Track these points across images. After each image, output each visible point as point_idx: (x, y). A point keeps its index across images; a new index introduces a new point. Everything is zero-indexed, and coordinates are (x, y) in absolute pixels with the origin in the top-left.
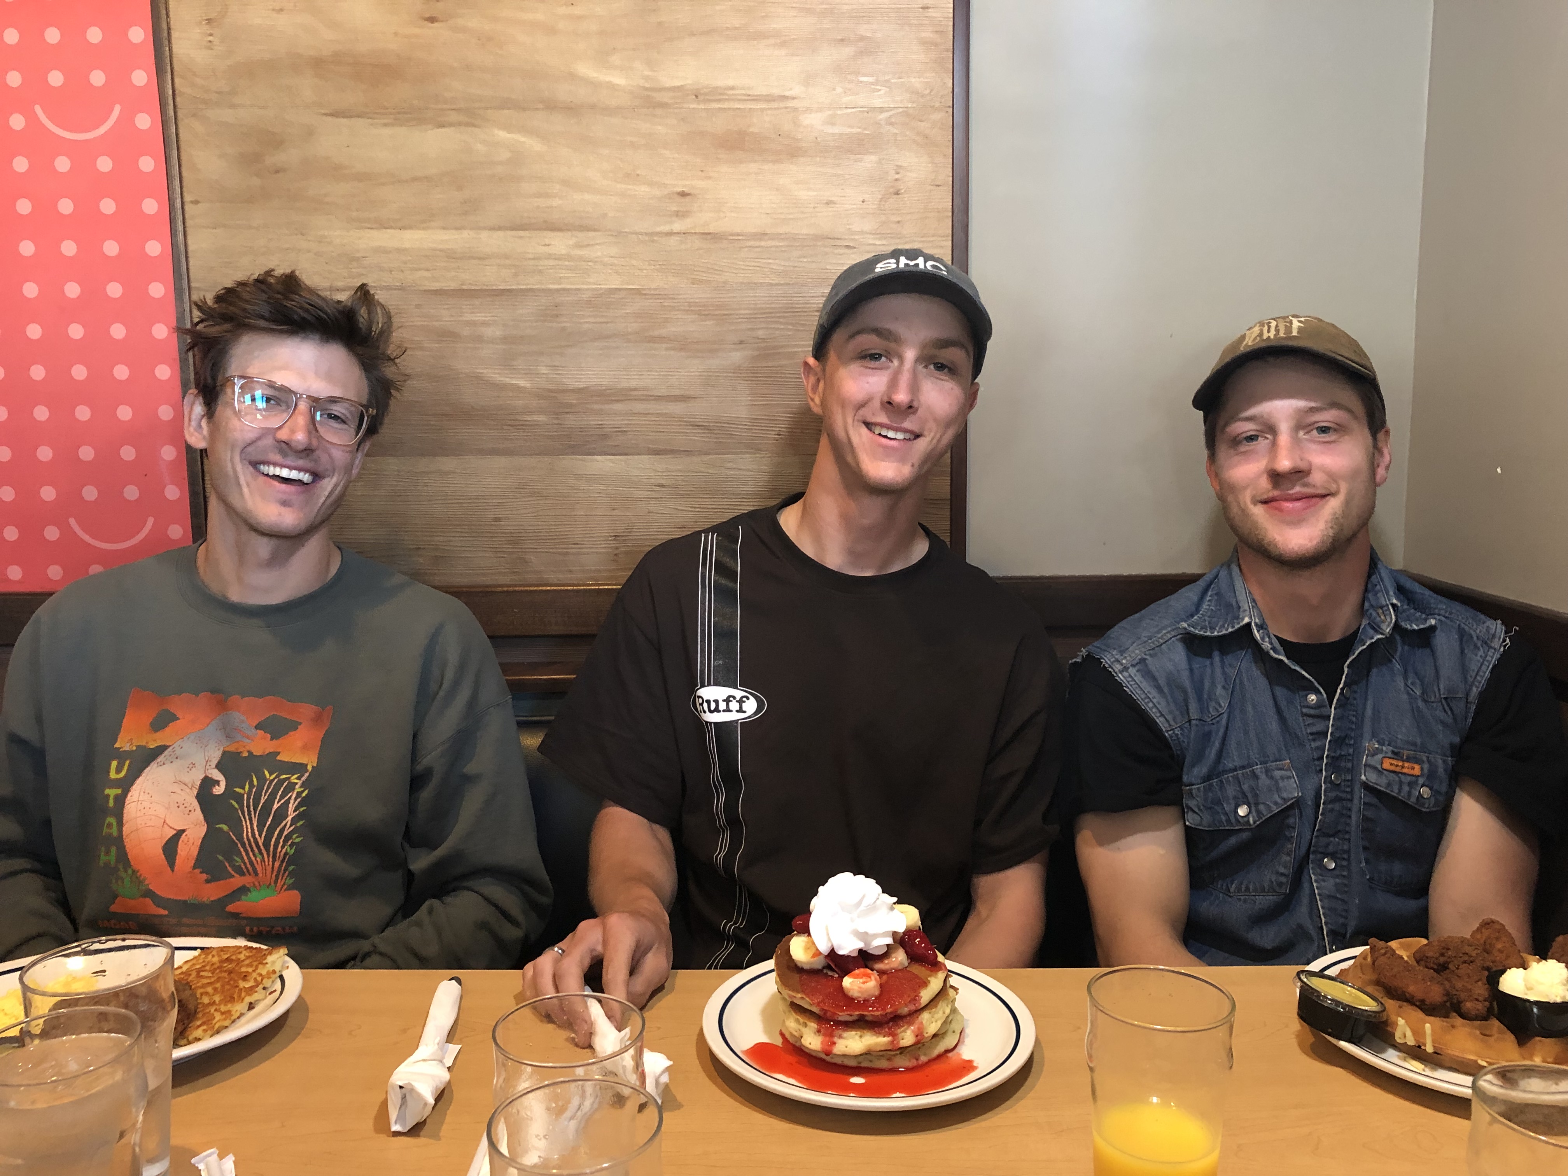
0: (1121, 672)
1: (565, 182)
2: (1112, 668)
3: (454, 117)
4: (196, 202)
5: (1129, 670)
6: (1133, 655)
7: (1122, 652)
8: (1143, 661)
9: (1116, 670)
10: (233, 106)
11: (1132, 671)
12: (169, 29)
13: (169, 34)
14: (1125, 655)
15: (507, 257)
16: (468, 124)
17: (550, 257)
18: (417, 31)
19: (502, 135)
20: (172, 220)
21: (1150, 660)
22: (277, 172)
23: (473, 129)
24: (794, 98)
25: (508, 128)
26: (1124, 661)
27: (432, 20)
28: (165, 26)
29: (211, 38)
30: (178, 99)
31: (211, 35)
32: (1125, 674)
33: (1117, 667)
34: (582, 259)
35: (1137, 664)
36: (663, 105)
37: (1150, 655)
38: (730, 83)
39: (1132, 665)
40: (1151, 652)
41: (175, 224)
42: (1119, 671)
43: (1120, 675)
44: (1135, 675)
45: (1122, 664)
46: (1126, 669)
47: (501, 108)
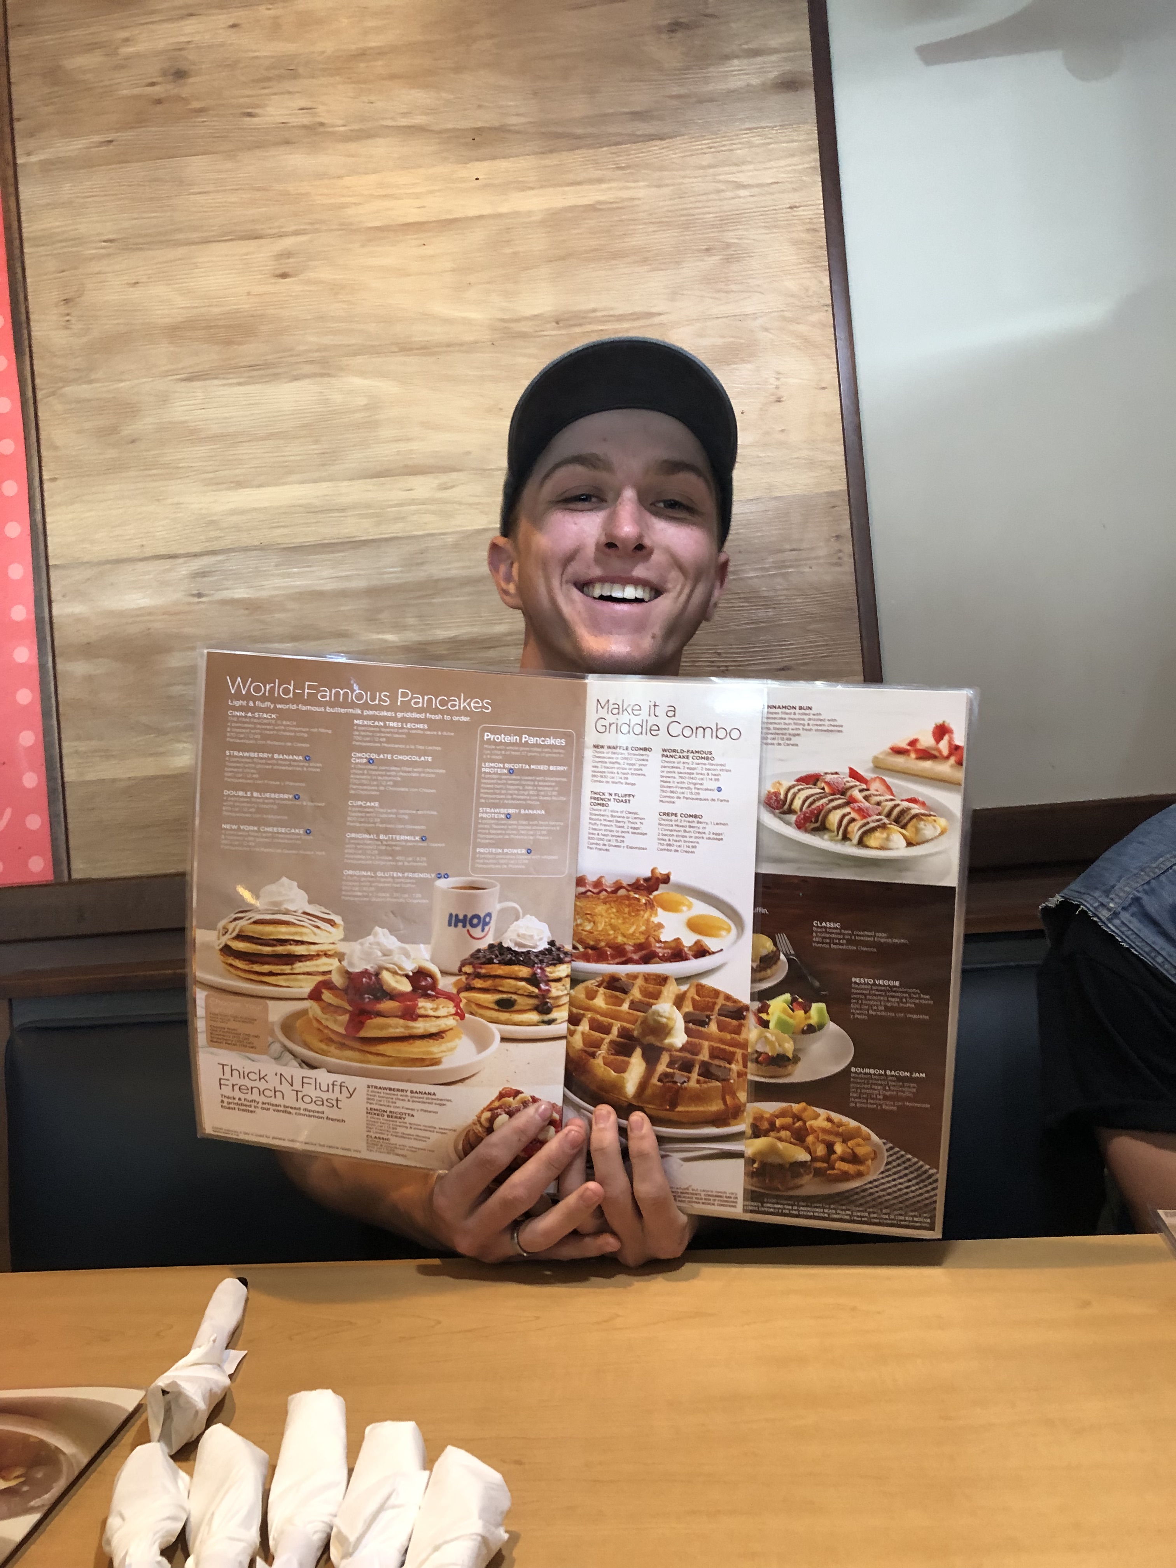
0: (1110, 920)
1: (425, 425)
2: (1097, 916)
3: (307, 369)
4: (54, 480)
5: (1120, 916)
6: (1122, 894)
7: (1107, 893)
8: (1137, 900)
9: (1104, 919)
10: (91, 382)
11: (1125, 916)
12: (27, 313)
13: (28, 319)
14: (1111, 896)
15: (368, 506)
16: (322, 375)
17: (413, 502)
18: (270, 288)
19: (358, 382)
20: (31, 499)
21: (1145, 899)
22: (133, 441)
23: (329, 379)
24: (660, 314)
25: (363, 374)
26: (1112, 905)
27: (284, 276)
28: (23, 310)
29: (68, 318)
30: (38, 381)
31: (68, 315)
32: (1117, 922)
33: (1104, 914)
34: (445, 502)
35: (1130, 905)
36: (523, 336)
37: (1146, 892)
38: (592, 306)
39: (1124, 909)
40: (1146, 887)
41: (34, 505)
42: (1108, 919)
43: (1110, 925)
44: (1130, 922)
45: (1109, 909)
46: (1116, 915)
47: (355, 354)
